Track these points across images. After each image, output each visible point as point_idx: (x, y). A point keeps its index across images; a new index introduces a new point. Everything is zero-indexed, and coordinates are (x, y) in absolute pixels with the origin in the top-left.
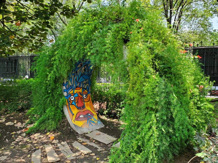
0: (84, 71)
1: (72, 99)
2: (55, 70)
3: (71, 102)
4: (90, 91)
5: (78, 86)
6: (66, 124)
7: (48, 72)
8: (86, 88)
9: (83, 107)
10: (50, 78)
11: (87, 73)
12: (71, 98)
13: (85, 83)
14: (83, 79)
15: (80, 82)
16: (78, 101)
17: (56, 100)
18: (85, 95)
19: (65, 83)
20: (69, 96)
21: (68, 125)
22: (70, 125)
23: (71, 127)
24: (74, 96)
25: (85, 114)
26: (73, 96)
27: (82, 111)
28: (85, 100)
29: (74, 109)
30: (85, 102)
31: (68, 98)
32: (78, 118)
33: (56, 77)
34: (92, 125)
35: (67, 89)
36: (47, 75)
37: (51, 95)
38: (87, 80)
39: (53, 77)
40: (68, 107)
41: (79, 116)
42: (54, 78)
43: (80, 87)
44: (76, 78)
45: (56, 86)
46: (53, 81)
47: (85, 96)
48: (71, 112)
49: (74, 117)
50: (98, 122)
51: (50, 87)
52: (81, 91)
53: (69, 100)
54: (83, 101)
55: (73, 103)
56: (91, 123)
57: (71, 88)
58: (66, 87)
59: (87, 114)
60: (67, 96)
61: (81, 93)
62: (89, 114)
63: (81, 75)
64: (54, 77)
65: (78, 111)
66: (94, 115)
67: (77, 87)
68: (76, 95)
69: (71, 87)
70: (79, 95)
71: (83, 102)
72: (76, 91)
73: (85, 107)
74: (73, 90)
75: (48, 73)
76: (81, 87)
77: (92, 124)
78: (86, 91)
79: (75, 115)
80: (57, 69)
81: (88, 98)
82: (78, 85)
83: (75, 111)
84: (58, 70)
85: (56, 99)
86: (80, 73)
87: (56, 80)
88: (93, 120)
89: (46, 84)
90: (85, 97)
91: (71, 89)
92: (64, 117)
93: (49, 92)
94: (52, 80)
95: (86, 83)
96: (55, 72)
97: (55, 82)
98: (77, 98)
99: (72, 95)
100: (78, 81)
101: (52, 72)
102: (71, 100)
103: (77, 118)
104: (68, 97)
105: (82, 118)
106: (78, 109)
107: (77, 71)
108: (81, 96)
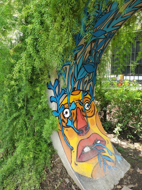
0: (88, 55)
1: (67, 116)
2: (31, 50)
3: (66, 120)
4: (94, 96)
5: (75, 88)
6: (58, 171)
7: (13, 57)
8: (89, 91)
9: (87, 128)
10: (19, 72)
11: (93, 59)
12: (64, 113)
13: (87, 81)
14: (86, 72)
15: (79, 80)
16: (76, 118)
17: (35, 122)
18: (87, 104)
19: (53, 84)
20: (62, 109)
21: (64, 173)
22: (67, 172)
23: (70, 178)
24: (71, 108)
25: (91, 144)
26: (69, 109)
27: (85, 137)
28: (89, 114)
29: (71, 136)
30: (88, 118)
31: (58, 114)
32: (81, 154)
33: (33, 69)
34: (109, 167)
35: (58, 96)
36: (13, 66)
37: (23, 111)
38: (91, 74)
39: (27, 71)
40: (61, 133)
41: (83, 150)
42: (30, 71)
43: (78, 89)
44: (73, 70)
45: (35, 92)
46: (26, 80)
47: (88, 106)
48: (68, 144)
49: (74, 155)
50: (117, 156)
51: (22, 95)
52: (80, 96)
53: (62, 118)
54: (86, 116)
55: (70, 123)
56: (105, 164)
57: (64, 93)
58: (55, 92)
59: (95, 142)
60: (57, 111)
61: (82, 101)
62: (99, 142)
63: (82, 64)
64: (29, 69)
65: (80, 138)
66: (107, 142)
67: (74, 90)
68: (73, 106)
69: (64, 91)
70: (78, 105)
71: (85, 118)
72: (72, 98)
73: (89, 128)
74: (67, 96)
75: (12, 61)
76: (81, 89)
77: (109, 163)
78: (88, 96)
79: (75, 149)
80: (35, 47)
81: (92, 109)
82: (76, 86)
83: (74, 140)
84: (38, 51)
85: (37, 121)
86: (82, 59)
87: (34, 77)
88: (107, 154)
89: (10, 87)
90: (87, 109)
91: (65, 95)
92: (54, 154)
93: (20, 105)
94: (24, 78)
95: (89, 80)
96: (30, 56)
97: (31, 82)
98: (75, 111)
99: (66, 106)
100: (76, 78)
101: (24, 55)
102: (64, 117)
103: (81, 157)
104: (60, 112)
105: (88, 152)
106: (78, 134)
107: (77, 54)
108: (81, 107)
